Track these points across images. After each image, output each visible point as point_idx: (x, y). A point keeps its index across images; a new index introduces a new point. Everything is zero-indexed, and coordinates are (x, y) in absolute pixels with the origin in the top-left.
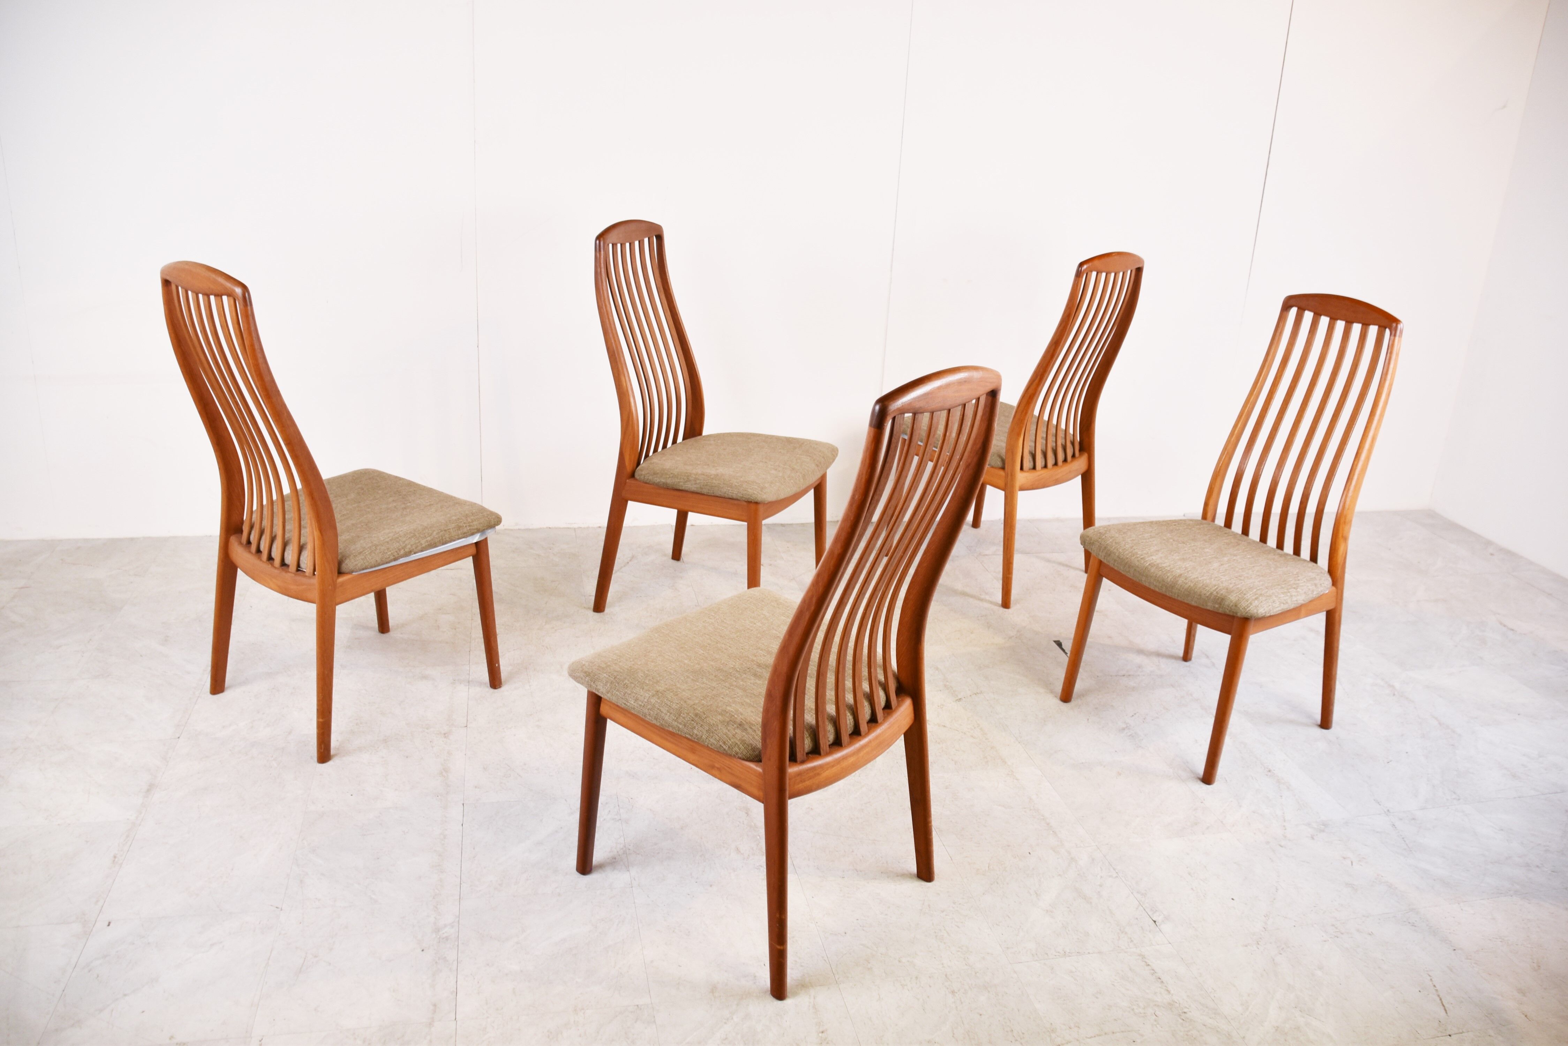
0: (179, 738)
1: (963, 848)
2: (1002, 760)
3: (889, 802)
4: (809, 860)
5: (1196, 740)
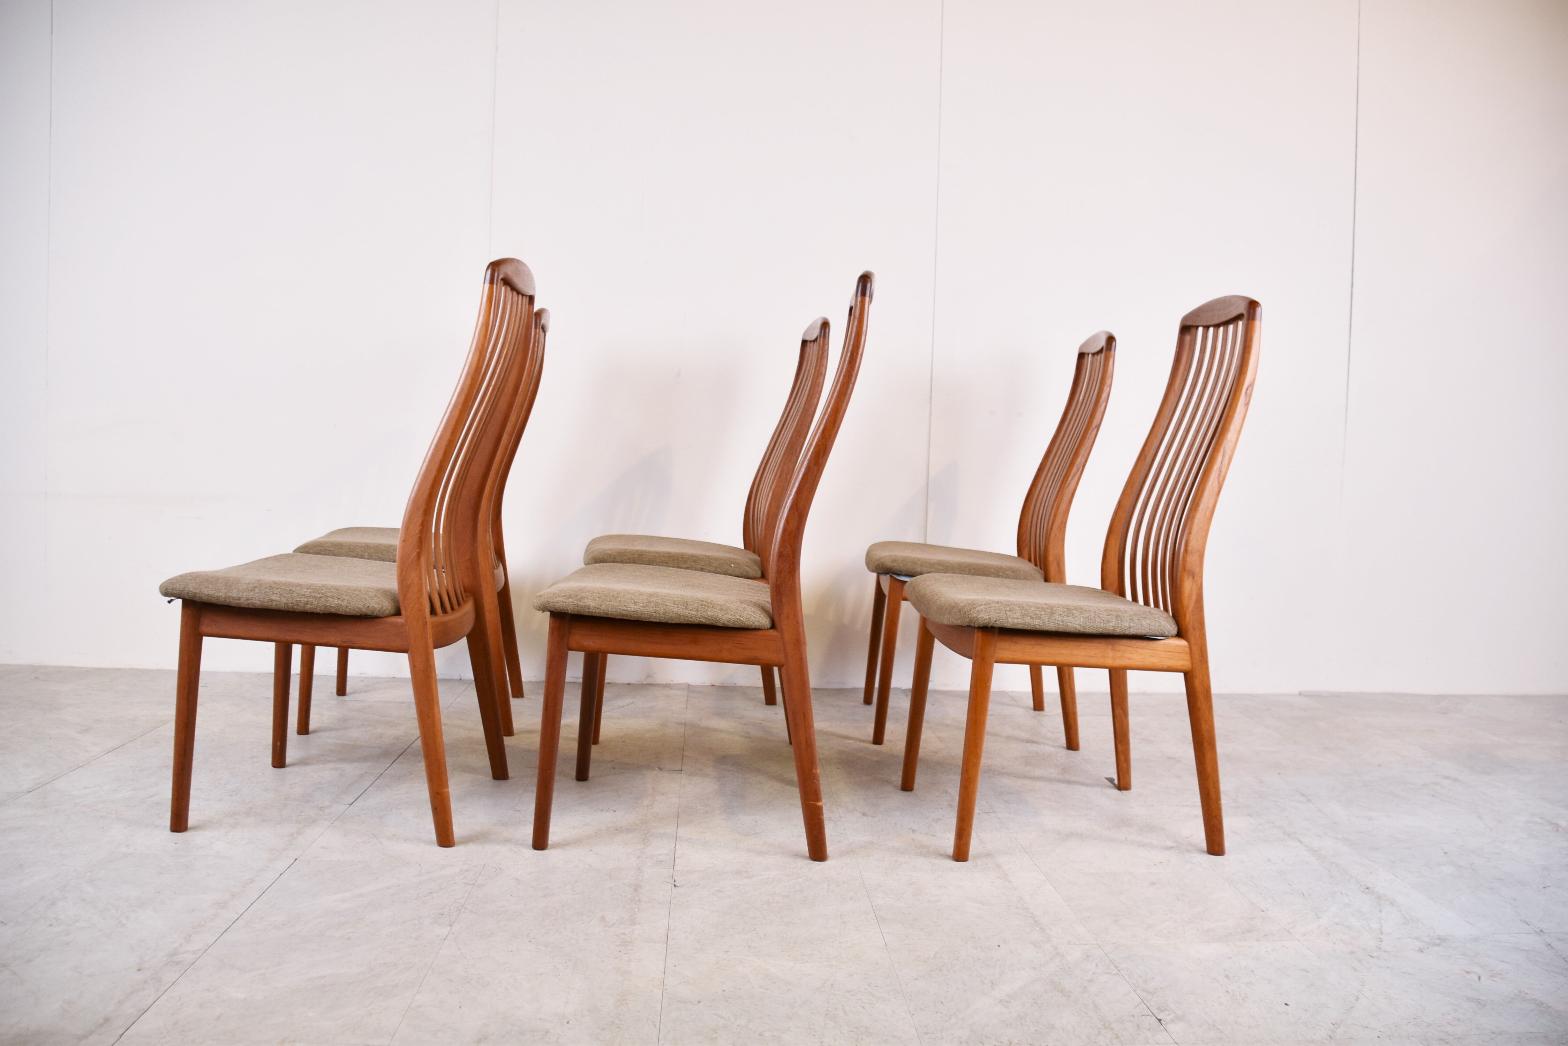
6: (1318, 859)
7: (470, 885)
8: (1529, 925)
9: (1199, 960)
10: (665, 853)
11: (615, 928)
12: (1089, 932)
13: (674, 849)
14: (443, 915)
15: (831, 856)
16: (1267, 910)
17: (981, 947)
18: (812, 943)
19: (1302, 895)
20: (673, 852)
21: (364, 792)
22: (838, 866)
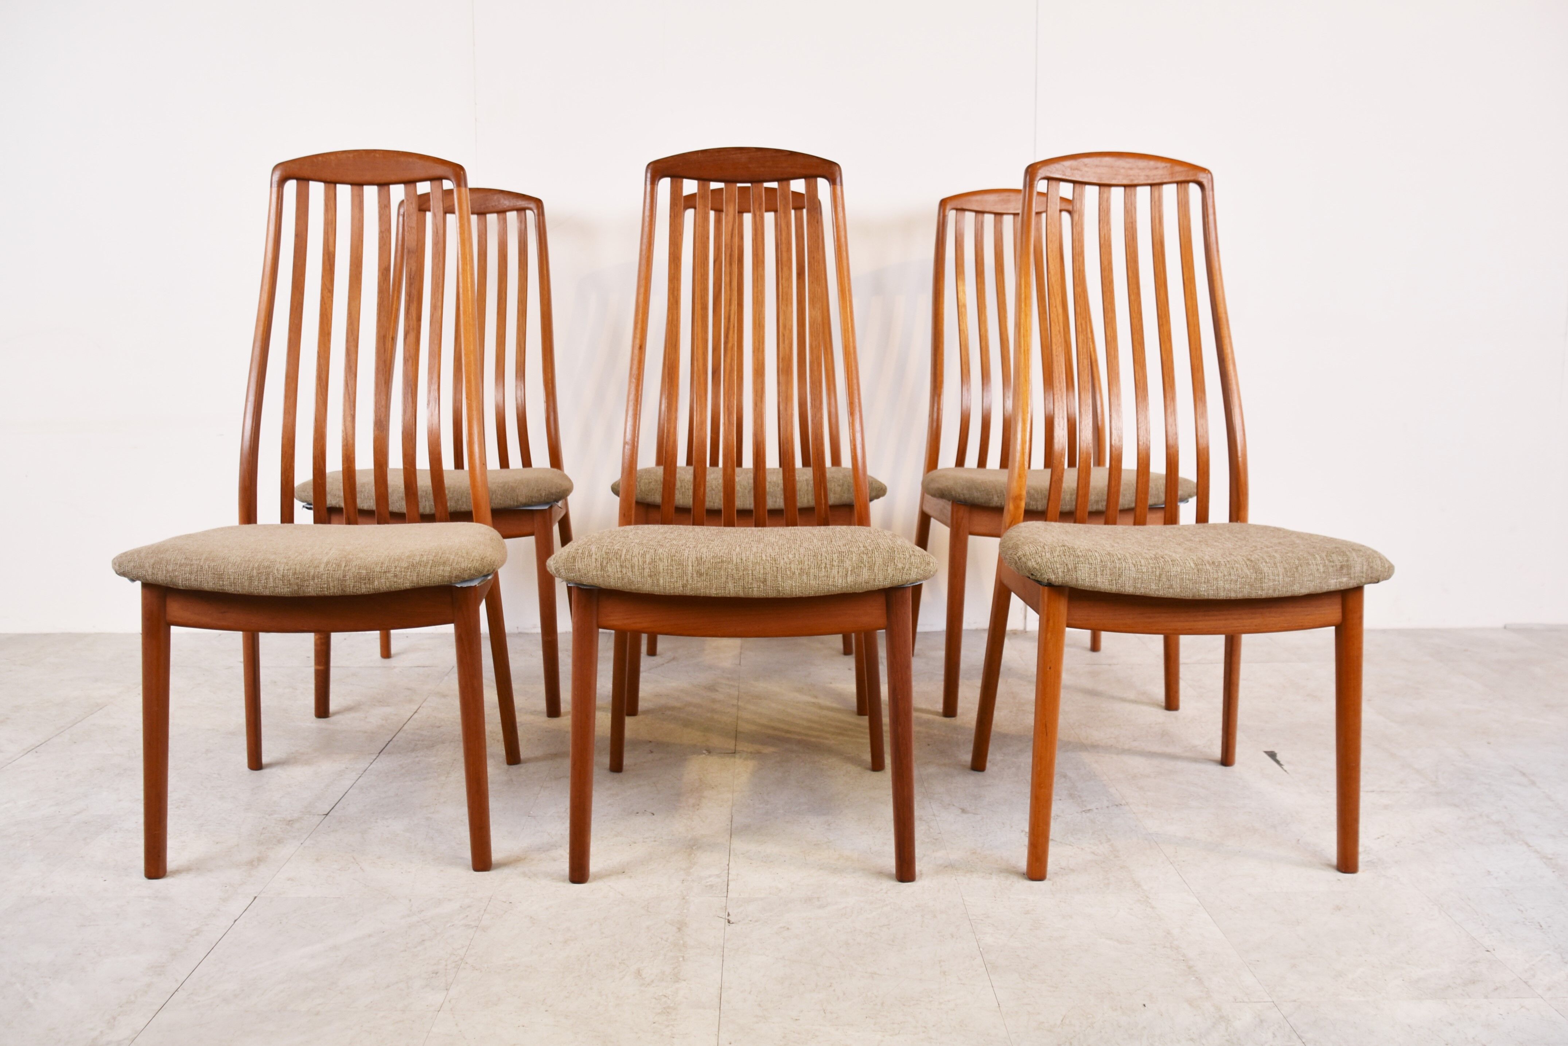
1: (1025, 992)
6: (1554, 872)
7: (472, 928)
9: (1409, 1026)
10: (717, 875)
11: (653, 987)
12: (1260, 984)
13: (728, 868)
14: (438, 974)
15: (921, 874)
16: (1494, 950)
17: (1121, 1007)
18: (904, 1005)
19: (1539, 927)
20: (727, 871)
21: (343, 796)
22: (930, 888)
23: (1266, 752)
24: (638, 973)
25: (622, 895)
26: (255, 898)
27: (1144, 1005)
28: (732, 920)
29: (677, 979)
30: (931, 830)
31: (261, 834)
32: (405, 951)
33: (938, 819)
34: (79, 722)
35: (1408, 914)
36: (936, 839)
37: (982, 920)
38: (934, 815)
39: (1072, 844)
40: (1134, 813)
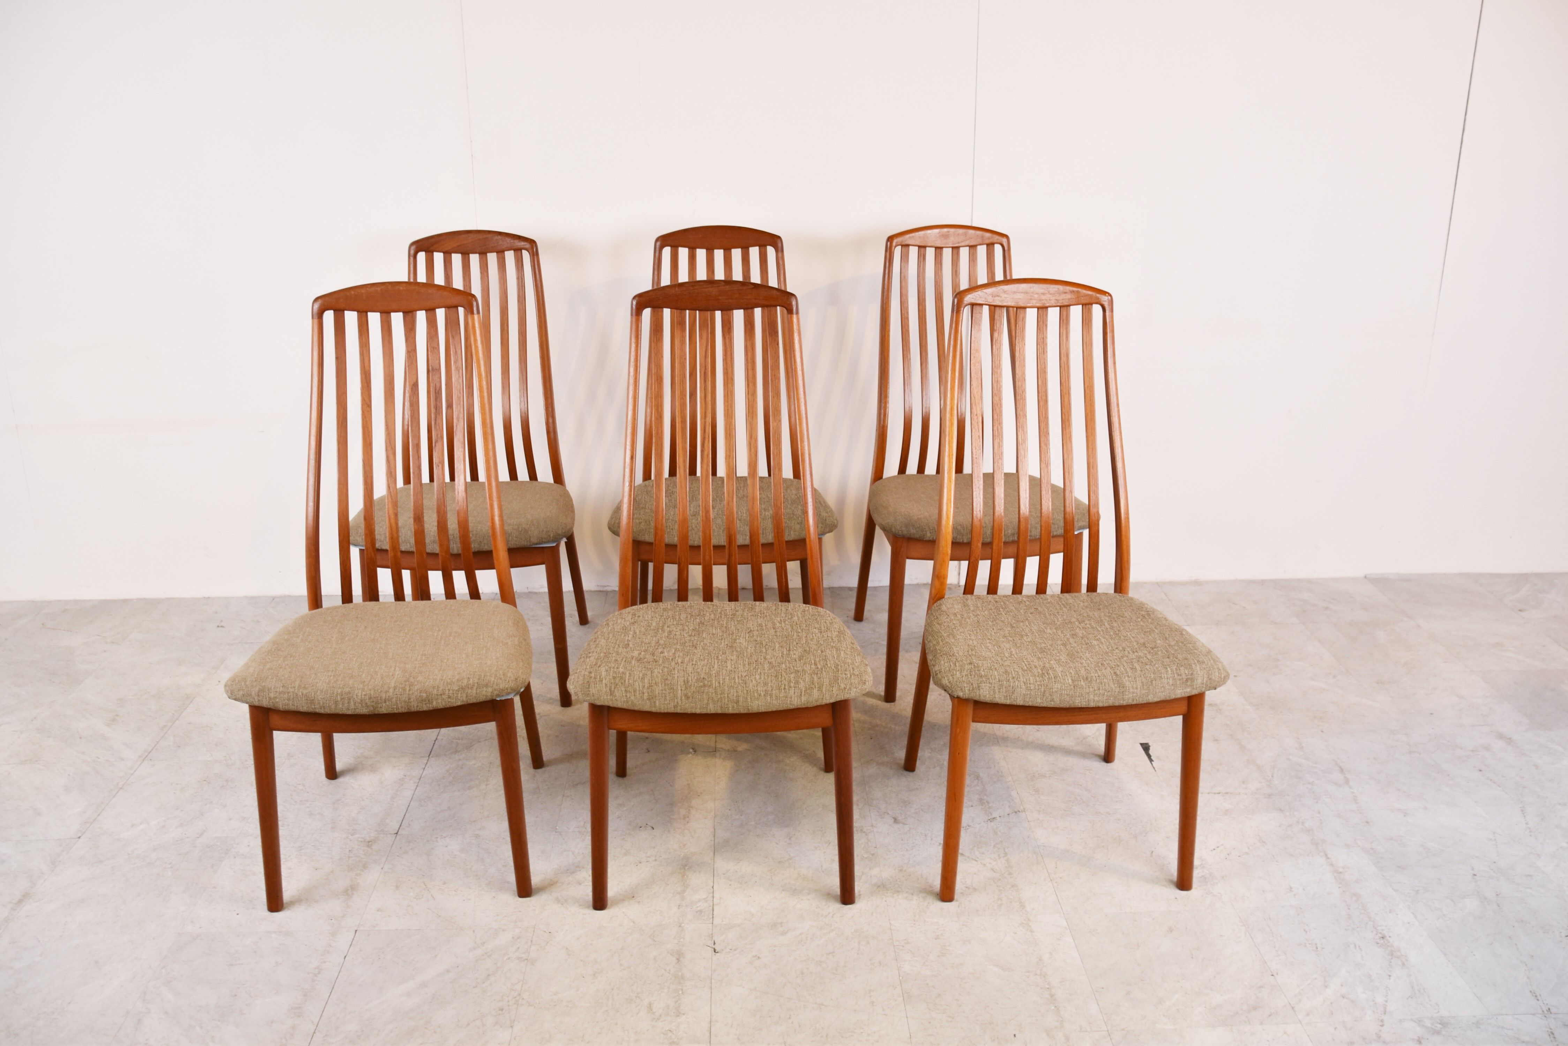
0: (79, 837)
1: (930, 1023)
2: (1021, 903)
3: (858, 954)
4: (731, 1026)
5: (1291, 888)
6: (1339, 887)
7: (524, 960)
8: (1538, 1000)
10: (704, 899)
11: (662, 1021)
12: (1101, 1012)
13: (712, 891)
14: (504, 1011)
15: (860, 895)
16: (1277, 974)
17: (998, 1038)
18: (842, 1037)
19: (1315, 949)
20: (711, 895)
21: (407, 810)
22: (865, 911)
23: (1141, 744)
24: (650, 1007)
25: (634, 922)
26: (356, 931)
27: (1015, 1035)
28: (717, 949)
29: (678, 1014)
30: (869, 843)
31: (349, 857)
32: (476, 987)
33: (875, 830)
34: (177, 719)
35: (1221, 936)
36: (873, 855)
37: (903, 946)
38: (872, 826)
39: (977, 859)
40: (1028, 821)
